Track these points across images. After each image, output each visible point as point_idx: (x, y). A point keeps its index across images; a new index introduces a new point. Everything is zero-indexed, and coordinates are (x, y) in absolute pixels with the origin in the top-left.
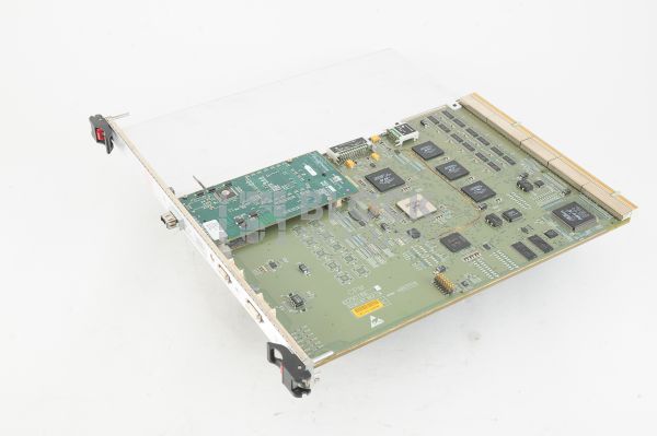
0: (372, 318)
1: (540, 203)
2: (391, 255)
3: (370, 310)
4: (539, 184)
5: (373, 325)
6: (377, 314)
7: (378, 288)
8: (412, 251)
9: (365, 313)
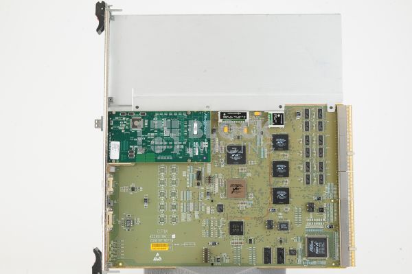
0: (158, 255)
1: (308, 226)
2: (197, 217)
3: (160, 249)
4: (321, 210)
5: (155, 259)
6: (162, 254)
7: (174, 236)
8: (210, 221)
9: (156, 249)
